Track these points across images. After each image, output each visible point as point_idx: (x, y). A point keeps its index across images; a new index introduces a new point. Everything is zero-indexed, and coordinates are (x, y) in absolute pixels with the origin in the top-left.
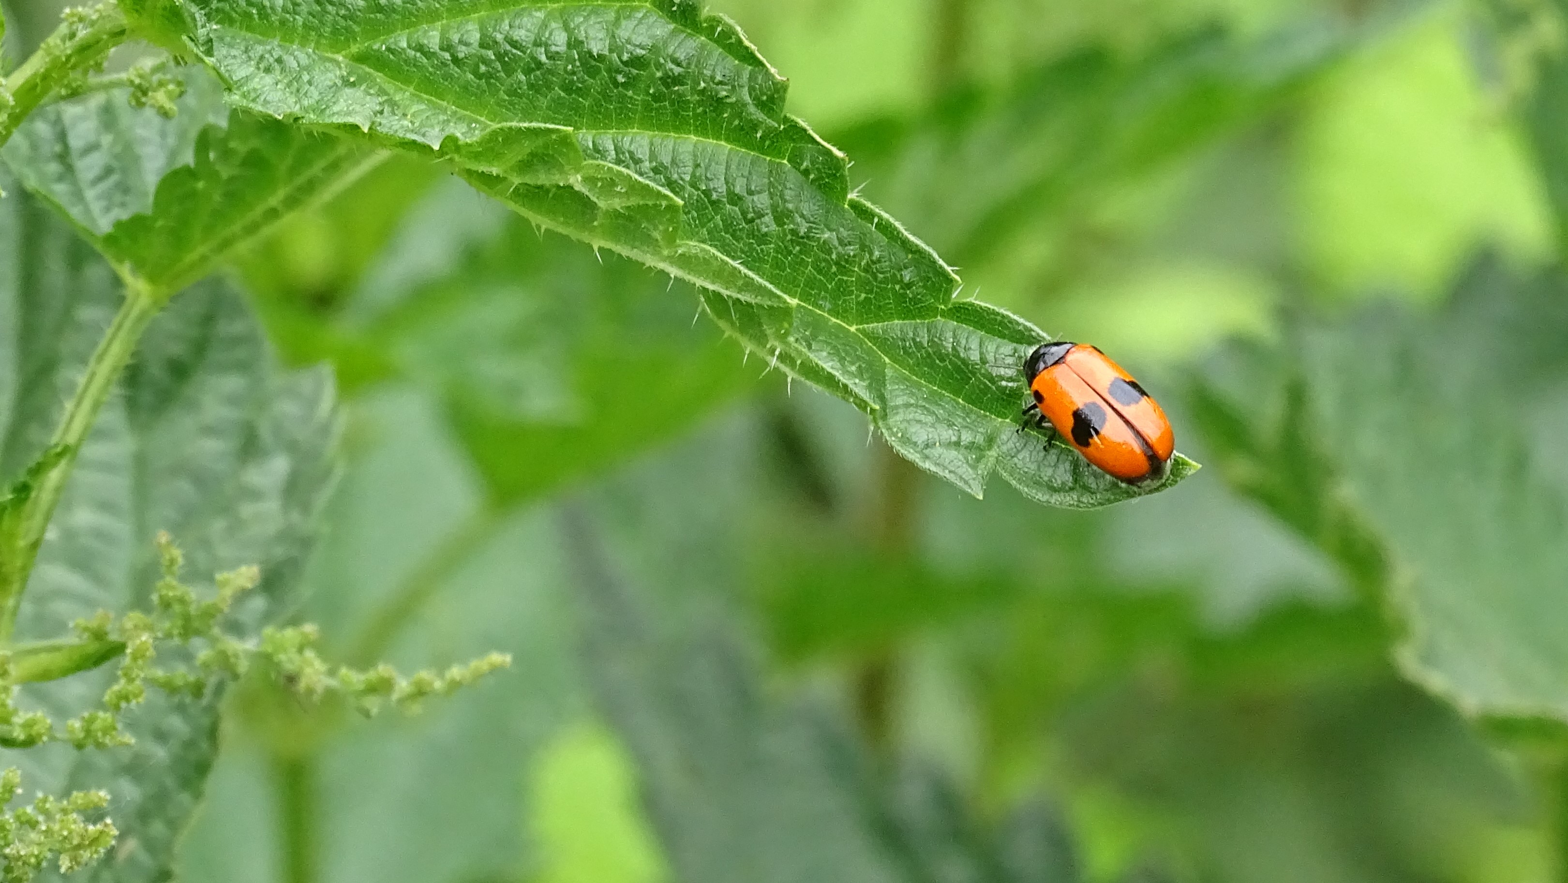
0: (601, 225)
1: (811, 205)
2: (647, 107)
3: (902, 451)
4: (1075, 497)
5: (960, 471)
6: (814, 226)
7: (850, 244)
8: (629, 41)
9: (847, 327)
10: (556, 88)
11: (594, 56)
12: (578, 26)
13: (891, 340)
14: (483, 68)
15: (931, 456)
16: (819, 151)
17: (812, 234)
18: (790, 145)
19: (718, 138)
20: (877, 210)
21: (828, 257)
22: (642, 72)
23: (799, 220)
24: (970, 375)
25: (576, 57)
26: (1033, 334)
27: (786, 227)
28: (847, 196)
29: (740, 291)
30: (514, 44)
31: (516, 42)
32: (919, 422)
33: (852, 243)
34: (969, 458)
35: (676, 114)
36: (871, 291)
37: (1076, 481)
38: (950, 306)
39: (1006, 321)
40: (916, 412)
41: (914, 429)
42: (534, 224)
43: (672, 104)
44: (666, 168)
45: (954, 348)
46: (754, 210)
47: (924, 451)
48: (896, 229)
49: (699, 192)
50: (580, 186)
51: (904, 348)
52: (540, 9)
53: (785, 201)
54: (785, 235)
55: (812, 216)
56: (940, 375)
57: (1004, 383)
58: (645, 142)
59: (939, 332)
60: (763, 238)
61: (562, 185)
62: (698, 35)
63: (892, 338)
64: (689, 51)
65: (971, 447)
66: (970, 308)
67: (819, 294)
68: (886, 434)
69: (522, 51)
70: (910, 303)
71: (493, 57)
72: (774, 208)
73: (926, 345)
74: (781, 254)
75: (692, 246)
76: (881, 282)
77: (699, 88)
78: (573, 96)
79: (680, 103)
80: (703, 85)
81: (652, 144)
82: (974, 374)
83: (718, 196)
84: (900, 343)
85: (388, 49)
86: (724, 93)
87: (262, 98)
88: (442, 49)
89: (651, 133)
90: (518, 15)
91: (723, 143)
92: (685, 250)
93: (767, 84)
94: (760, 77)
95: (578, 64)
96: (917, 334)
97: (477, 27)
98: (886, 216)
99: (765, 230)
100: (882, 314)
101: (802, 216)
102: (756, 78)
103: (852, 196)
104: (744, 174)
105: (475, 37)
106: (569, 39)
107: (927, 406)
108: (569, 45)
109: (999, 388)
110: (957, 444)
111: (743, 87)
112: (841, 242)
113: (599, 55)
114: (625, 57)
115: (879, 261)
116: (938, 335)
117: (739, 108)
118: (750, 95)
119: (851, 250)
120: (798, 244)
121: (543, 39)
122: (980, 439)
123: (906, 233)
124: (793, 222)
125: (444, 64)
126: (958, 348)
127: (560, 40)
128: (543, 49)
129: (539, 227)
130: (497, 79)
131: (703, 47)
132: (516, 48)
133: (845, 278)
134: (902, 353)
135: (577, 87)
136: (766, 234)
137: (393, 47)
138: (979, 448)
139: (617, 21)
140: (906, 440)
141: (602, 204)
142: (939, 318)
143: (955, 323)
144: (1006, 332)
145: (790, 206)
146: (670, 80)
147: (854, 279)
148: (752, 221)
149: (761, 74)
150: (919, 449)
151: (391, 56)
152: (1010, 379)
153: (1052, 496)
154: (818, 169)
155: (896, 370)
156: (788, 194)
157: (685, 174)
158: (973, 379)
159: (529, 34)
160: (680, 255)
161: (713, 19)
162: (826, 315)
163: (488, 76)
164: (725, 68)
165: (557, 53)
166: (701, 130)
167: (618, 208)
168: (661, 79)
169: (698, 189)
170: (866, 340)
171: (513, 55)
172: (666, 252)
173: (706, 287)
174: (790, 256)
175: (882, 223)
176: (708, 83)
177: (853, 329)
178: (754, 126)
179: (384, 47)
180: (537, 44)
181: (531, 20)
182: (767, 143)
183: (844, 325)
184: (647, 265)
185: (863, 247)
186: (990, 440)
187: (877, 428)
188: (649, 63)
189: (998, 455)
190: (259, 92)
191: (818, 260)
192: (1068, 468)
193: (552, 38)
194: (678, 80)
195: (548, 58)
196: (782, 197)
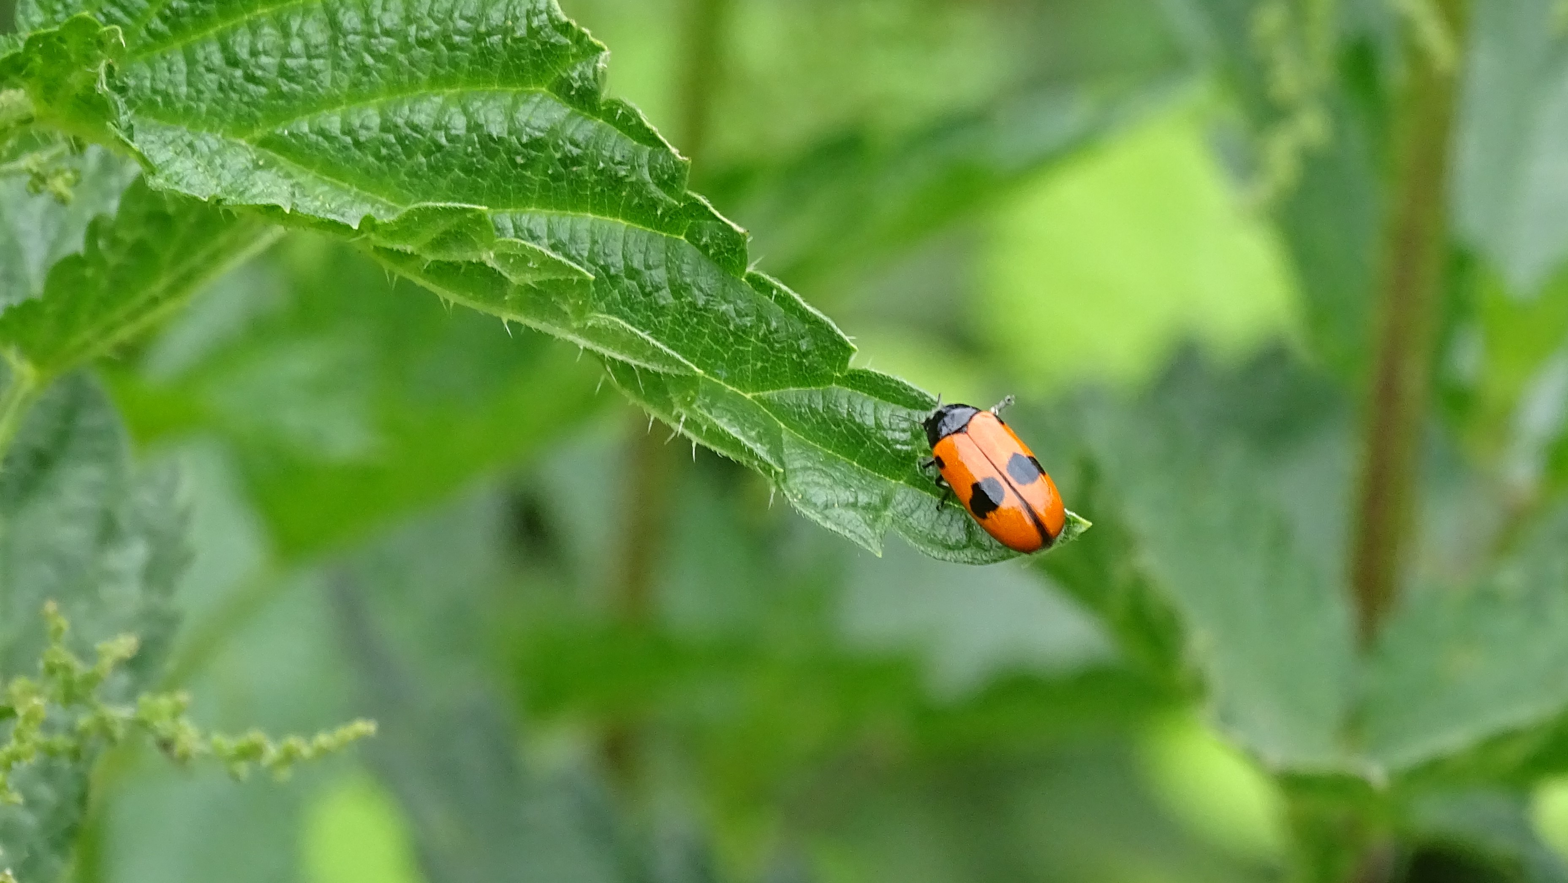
0: (512, 300)
1: (708, 278)
2: (544, 186)
3: (804, 511)
4: (969, 555)
5: (857, 530)
6: (711, 299)
7: (747, 315)
8: (527, 124)
9: (742, 393)
10: (456, 170)
11: (494, 139)
12: (478, 110)
13: (786, 406)
14: (384, 151)
15: (831, 516)
16: (720, 228)
17: (710, 307)
18: (688, 222)
19: (615, 215)
20: (776, 283)
21: (725, 328)
22: (540, 154)
23: (696, 292)
24: (865, 439)
25: (476, 139)
26: (927, 399)
27: (683, 300)
28: (745, 270)
29: (648, 360)
30: (415, 128)
31: (417, 126)
32: (817, 484)
33: (750, 314)
34: (867, 518)
35: (574, 193)
36: (767, 361)
37: (969, 540)
38: (845, 374)
39: (900, 387)
40: (814, 474)
41: (813, 490)
42: (442, 300)
43: (570, 183)
44: (565, 245)
45: (849, 413)
46: (652, 283)
47: (823, 512)
48: (794, 300)
49: (598, 268)
50: (493, 263)
51: (800, 414)
52: (437, 95)
53: (684, 275)
54: (683, 308)
55: (710, 289)
56: (835, 440)
57: (899, 447)
58: (543, 221)
59: (834, 398)
60: (660, 311)
61: (474, 261)
62: (595, 118)
63: (789, 405)
64: (587, 133)
65: (867, 507)
66: (865, 375)
67: (716, 364)
68: (788, 495)
69: (422, 135)
70: (806, 371)
71: (394, 141)
72: (671, 282)
73: (821, 411)
74: (679, 326)
75: (601, 319)
76: (778, 352)
77: (599, 168)
78: (473, 176)
79: (578, 182)
80: (602, 165)
81: (549, 220)
82: (869, 439)
83: (615, 271)
84: (796, 410)
85: (291, 134)
86: (623, 173)
87: (185, 182)
88: (344, 133)
89: (548, 211)
90: (417, 100)
91: (620, 220)
92: (595, 322)
93: (668, 163)
94: (661, 158)
95: (478, 146)
96: (812, 400)
97: (377, 112)
98: (784, 288)
99: (662, 302)
100: (777, 381)
101: (701, 289)
102: (657, 158)
103: (750, 269)
104: (641, 249)
105: (375, 121)
106: (469, 122)
107: (824, 469)
108: (469, 129)
109: (894, 451)
110: (854, 505)
111: (643, 167)
112: (739, 313)
113: (499, 138)
114: (525, 139)
115: (776, 331)
116: (833, 402)
117: (638, 188)
118: (651, 175)
119: (748, 321)
120: (696, 316)
121: (443, 123)
122: (876, 500)
123: (804, 305)
124: (691, 295)
125: (346, 148)
126: (854, 414)
127: (459, 124)
128: (443, 133)
129: (447, 302)
130: (398, 162)
131: (600, 129)
132: (416, 131)
133: (741, 348)
134: (797, 419)
135: (477, 168)
136: (663, 307)
137: (295, 132)
138: (875, 509)
139: (515, 105)
140: (806, 501)
141: (514, 279)
142: (834, 385)
143: (850, 390)
144: (900, 397)
145: (688, 280)
146: (568, 161)
147: (750, 349)
148: (650, 294)
149: (662, 154)
150: (819, 510)
151: (293, 141)
152: (905, 443)
153: (947, 553)
154: (718, 245)
155: (792, 436)
156: (686, 268)
157: (582, 250)
158: (868, 443)
159: (430, 119)
160: (590, 327)
161: (613, 102)
162: (722, 383)
163: (390, 159)
164: (624, 149)
165: (458, 136)
166: (598, 208)
167: (530, 283)
168: (559, 160)
169: (596, 264)
170: (762, 407)
171: (414, 138)
172: (575, 325)
173: (615, 357)
174: (687, 327)
175: (780, 296)
176: (608, 163)
177: (749, 396)
178: (654, 204)
179: (286, 132)
180: (437, 127)
181: (430, 105)
182: (667, 220)
183: (739, 392)
184: (557, 337)
185: (760, 318)
186: (886, 501)
187: (779, 489)
188: (547, 145)
189: (893, 514)
190: (181, 175)
191: (715, 330)
192: (962, 526)
193: (452, 122)
194: (576, 161)
195: (447, 140)
196: (679, 270)
